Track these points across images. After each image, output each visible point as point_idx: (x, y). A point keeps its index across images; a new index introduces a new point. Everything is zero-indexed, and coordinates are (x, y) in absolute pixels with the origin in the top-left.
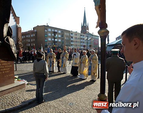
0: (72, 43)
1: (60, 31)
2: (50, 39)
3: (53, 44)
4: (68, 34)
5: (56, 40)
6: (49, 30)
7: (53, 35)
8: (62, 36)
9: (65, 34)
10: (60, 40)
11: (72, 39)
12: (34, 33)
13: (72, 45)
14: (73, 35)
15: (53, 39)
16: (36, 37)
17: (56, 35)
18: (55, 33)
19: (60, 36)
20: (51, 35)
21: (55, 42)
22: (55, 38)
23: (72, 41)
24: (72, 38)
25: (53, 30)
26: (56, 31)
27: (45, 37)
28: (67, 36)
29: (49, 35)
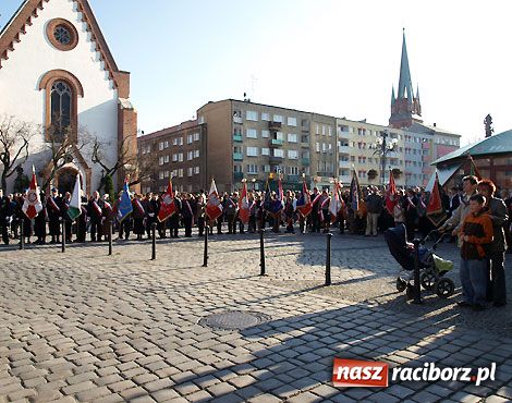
0: (343, 165)
1: (295, 120)
2: (252, 151)
3: (267, 168)
4: (326, 130)
5: (278, 153)
6: (252, 116)
7: (266, 134)
8: (304, 138)
9: (316, 129)
10: (293, 154)
11: (343, 150)
12: (198, 131)
13: (343, 172)
14: (350, 135)
15: (266, 151)
17: (280, 136)
18: (273, 127)
19: (293, 138)
20: (260, 133)
21: (273, 162)
22: (272, 147)
23: (344, 157)
24: (345, 143)
25: (265, 117)
26: (277, 119)
27: (235, 144)
28: (323, 139)
29: (252, 134)
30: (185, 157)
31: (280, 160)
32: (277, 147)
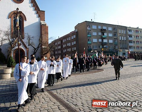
0: (130, 44)
1: (111, 28)
2: (95, 40)
3: (101, 47)
4: (123, 32)
5: (105, 41)
6: (94, 27)
7: (100, 34)
8: (115, 34)
9: (119, 31)
10: (111, 41)
11: (130, 39)
12: (75, 34)
13: (130, 47)
14: (132, 33)
15: (100, 40)
16: (77, 39)
17: (105, 34)
18: (103, 31)
19: (110, 35)
20: (98, 34)
21: (103, 44)
22: (103, 39)
23: (131, 42)
24: (130, 36)
25: (100, 27)
26: (104, 28)
27: (88, 38)
28: (122, 35)
29: (95, 34)
30: (71, 44)
31: (106, 44)
32: (105, 38)
